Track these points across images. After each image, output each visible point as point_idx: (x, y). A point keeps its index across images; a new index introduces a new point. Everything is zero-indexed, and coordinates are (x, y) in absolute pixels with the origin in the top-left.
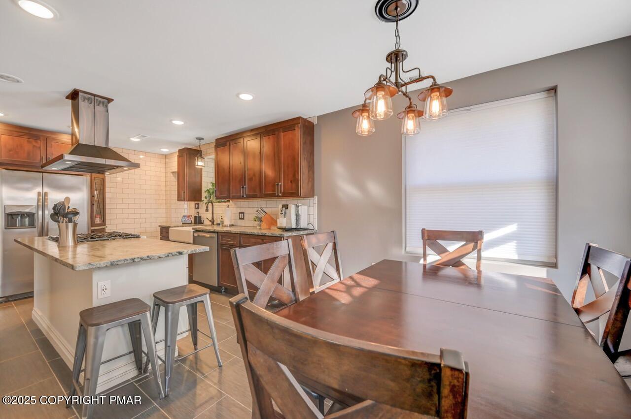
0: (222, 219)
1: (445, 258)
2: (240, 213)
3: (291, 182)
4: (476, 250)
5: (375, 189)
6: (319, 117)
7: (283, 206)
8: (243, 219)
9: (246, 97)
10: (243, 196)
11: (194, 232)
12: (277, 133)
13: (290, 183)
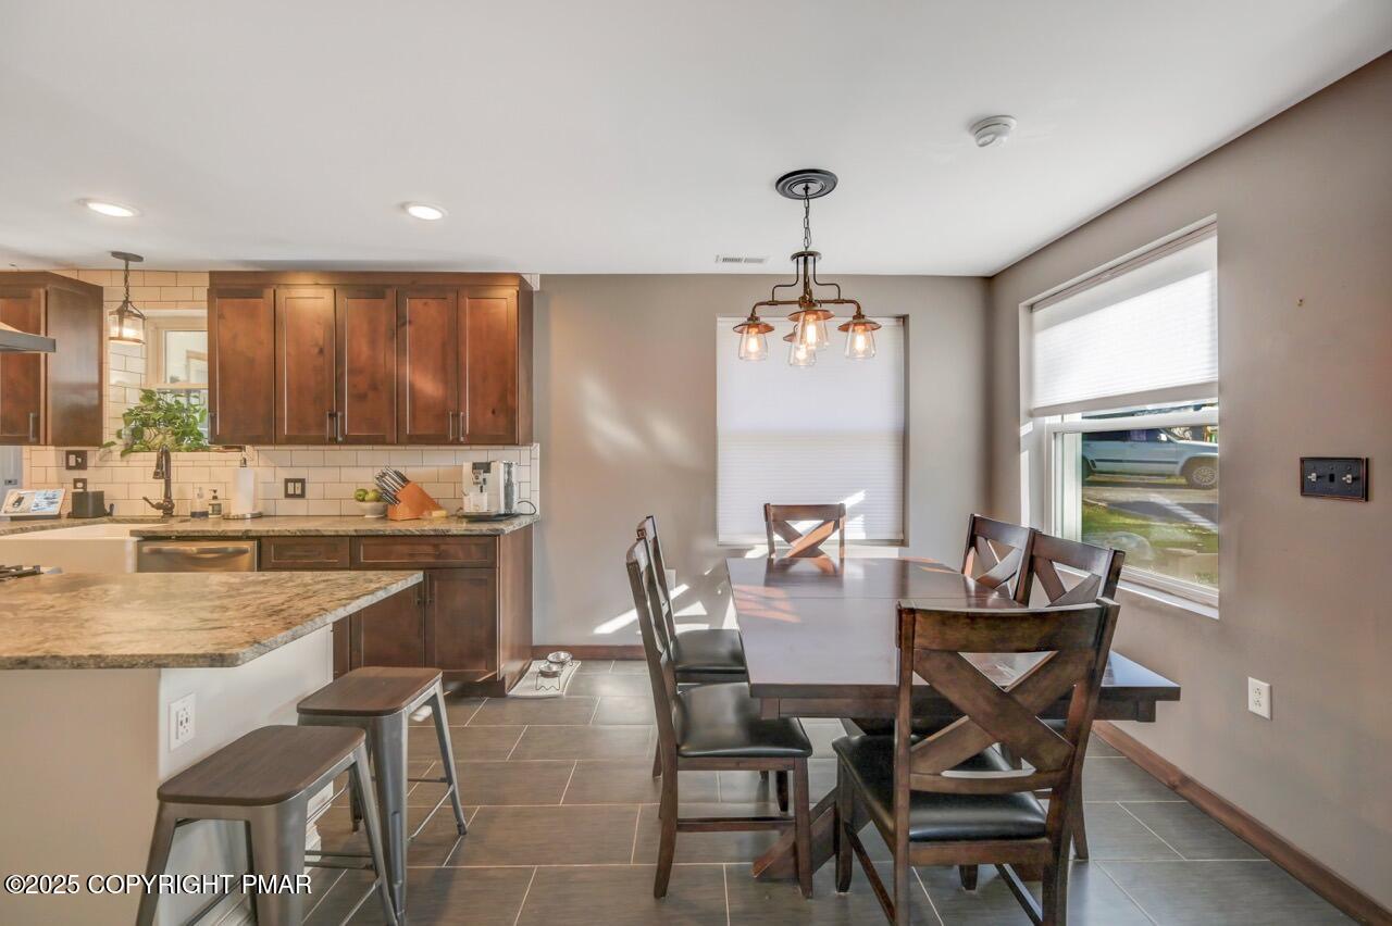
0: (215, 498)
1: (797, 546)
2: (287, 481)
3: (493, 412)
4: (838, 531)
5: (669, 435)
6: (545, 278)
7: (476, 466)
8: (302, 495)
9: (424, 213)
10: (336, 439)
11: (139, 545)
12: (451, 296)
13: (490, 414)
